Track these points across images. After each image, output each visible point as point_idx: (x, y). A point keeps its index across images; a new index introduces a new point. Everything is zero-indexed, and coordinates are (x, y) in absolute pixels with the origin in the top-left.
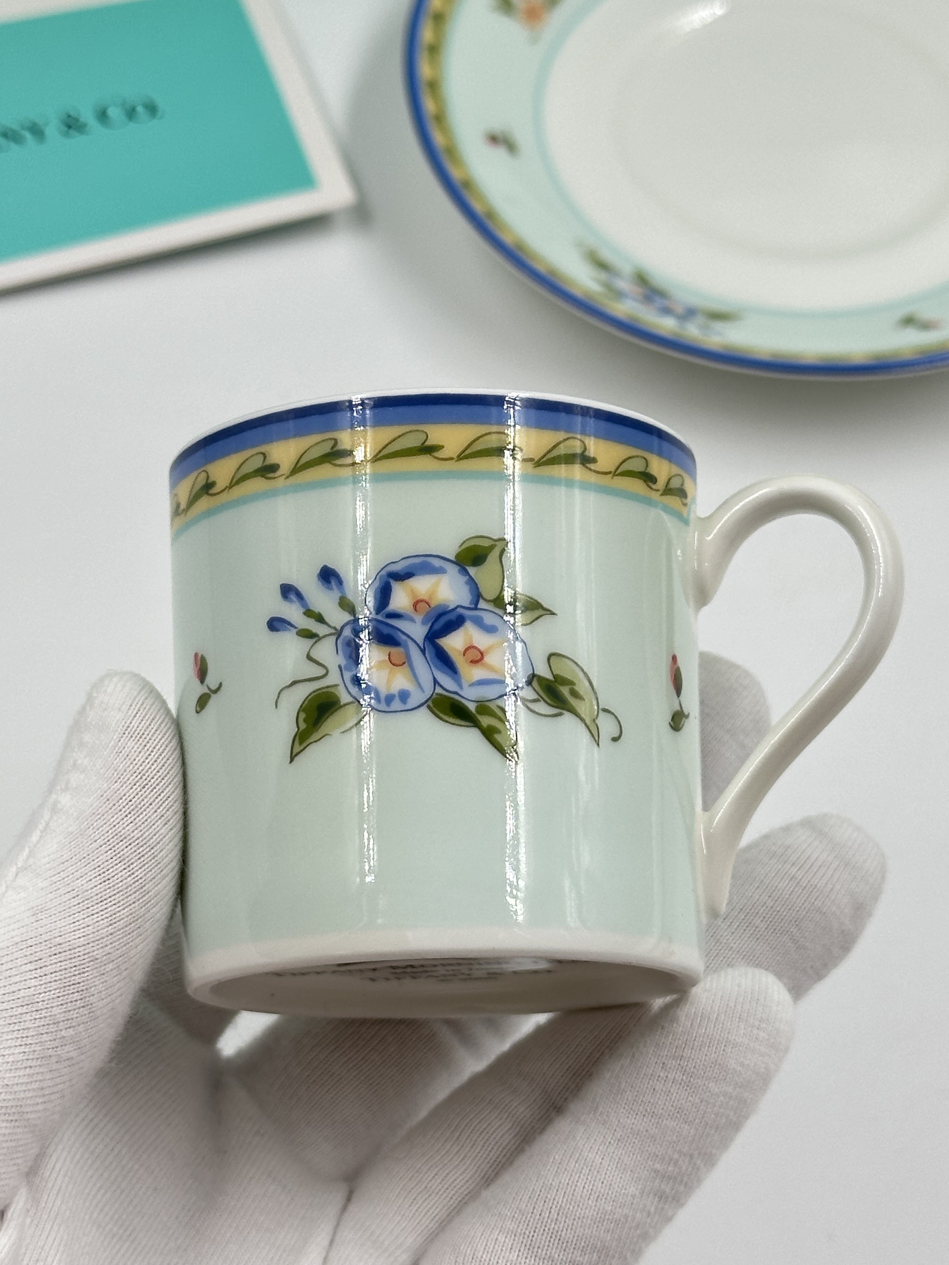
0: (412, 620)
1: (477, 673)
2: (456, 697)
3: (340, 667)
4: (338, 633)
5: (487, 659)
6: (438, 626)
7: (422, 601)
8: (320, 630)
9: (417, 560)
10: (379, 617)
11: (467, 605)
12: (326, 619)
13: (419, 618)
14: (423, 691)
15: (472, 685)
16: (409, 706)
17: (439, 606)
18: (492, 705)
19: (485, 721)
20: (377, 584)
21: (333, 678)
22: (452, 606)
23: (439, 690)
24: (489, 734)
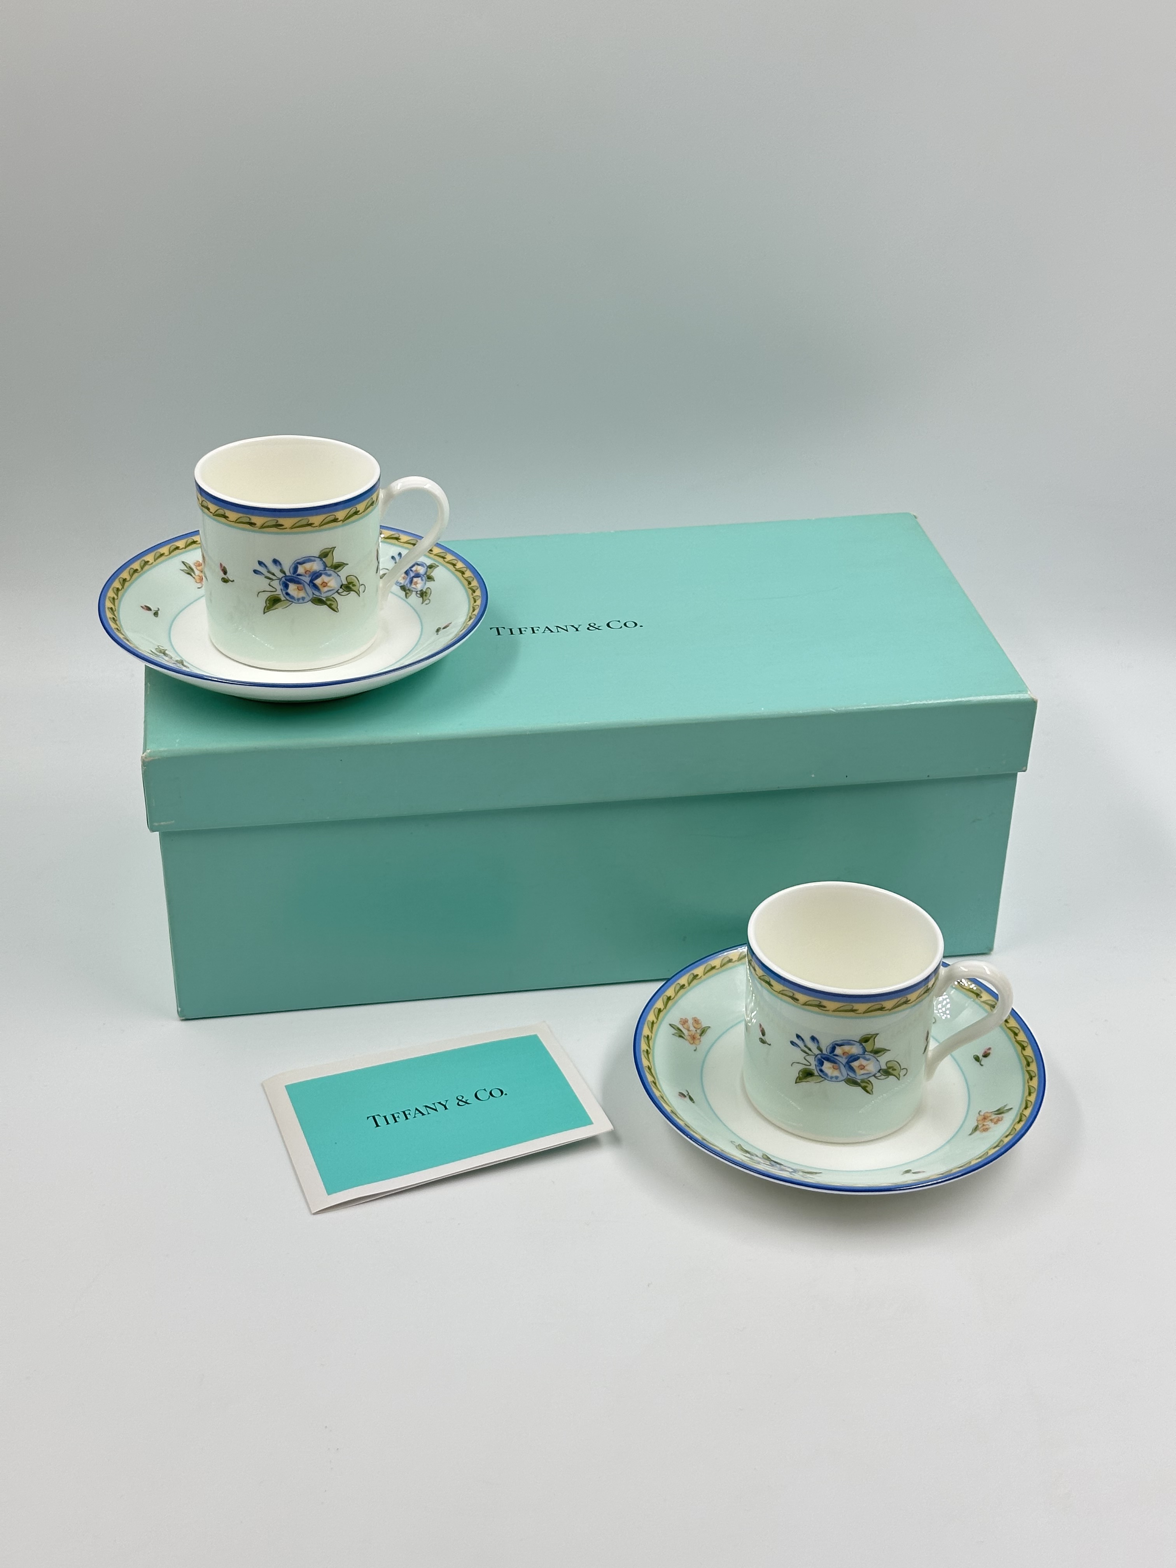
0: (305, 576)
1: (326, 589)
2: (320, 597)
3: (281, 589)
4: (280, 579)
5: (328, 585)
6: (314, 577)
7: (308, 571)
8: (274, 578)
9: (306, 558)
10: (294, 576)
11: (322, 570)
12: (276, 575)
13: (307, 575)
14: (309, 596)
15: (325, 593)
16: (305, 601)
17: (313, 572)
18: (331, 598)
19: (328, 603)
20: (293, 566)
21: (279, 592)
22: (318, 571)
23: (314, 596)
24: (330, 606)
